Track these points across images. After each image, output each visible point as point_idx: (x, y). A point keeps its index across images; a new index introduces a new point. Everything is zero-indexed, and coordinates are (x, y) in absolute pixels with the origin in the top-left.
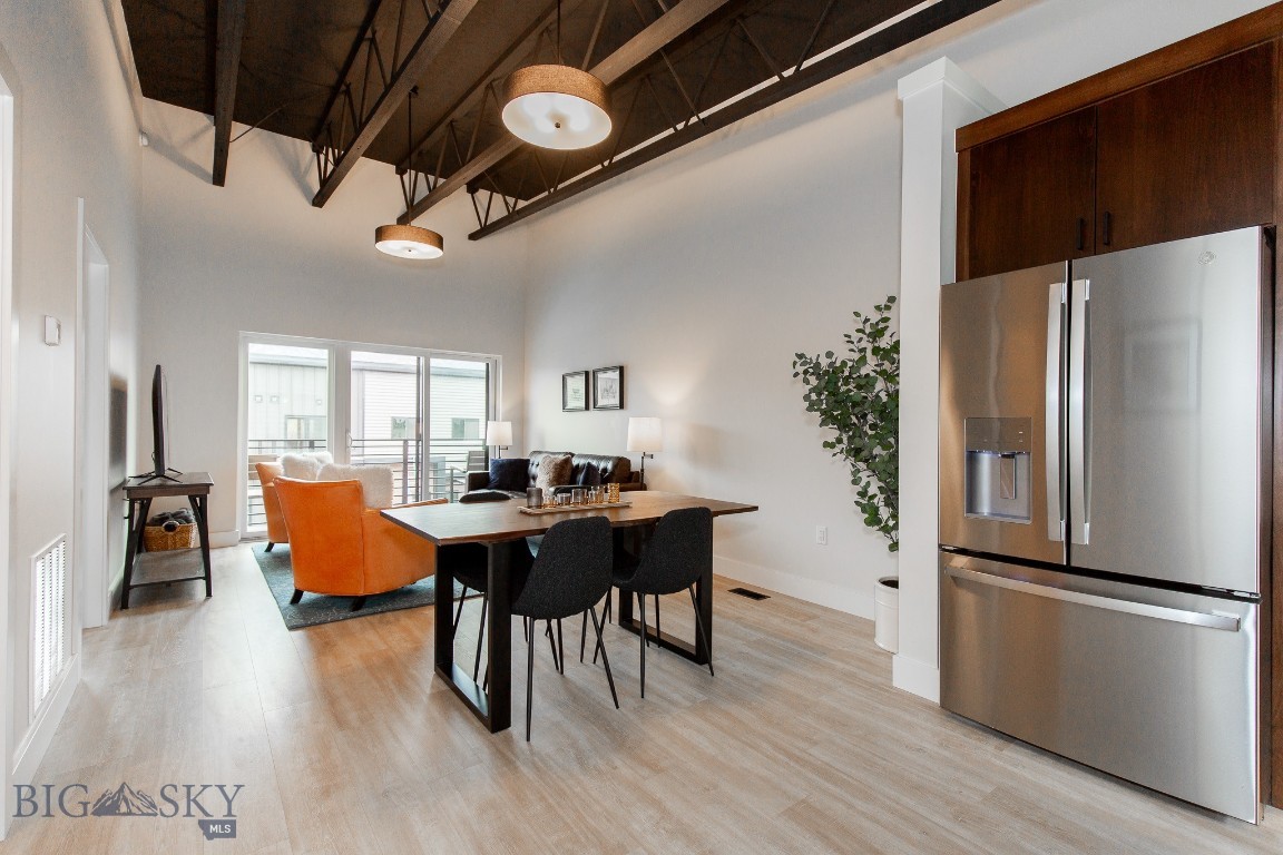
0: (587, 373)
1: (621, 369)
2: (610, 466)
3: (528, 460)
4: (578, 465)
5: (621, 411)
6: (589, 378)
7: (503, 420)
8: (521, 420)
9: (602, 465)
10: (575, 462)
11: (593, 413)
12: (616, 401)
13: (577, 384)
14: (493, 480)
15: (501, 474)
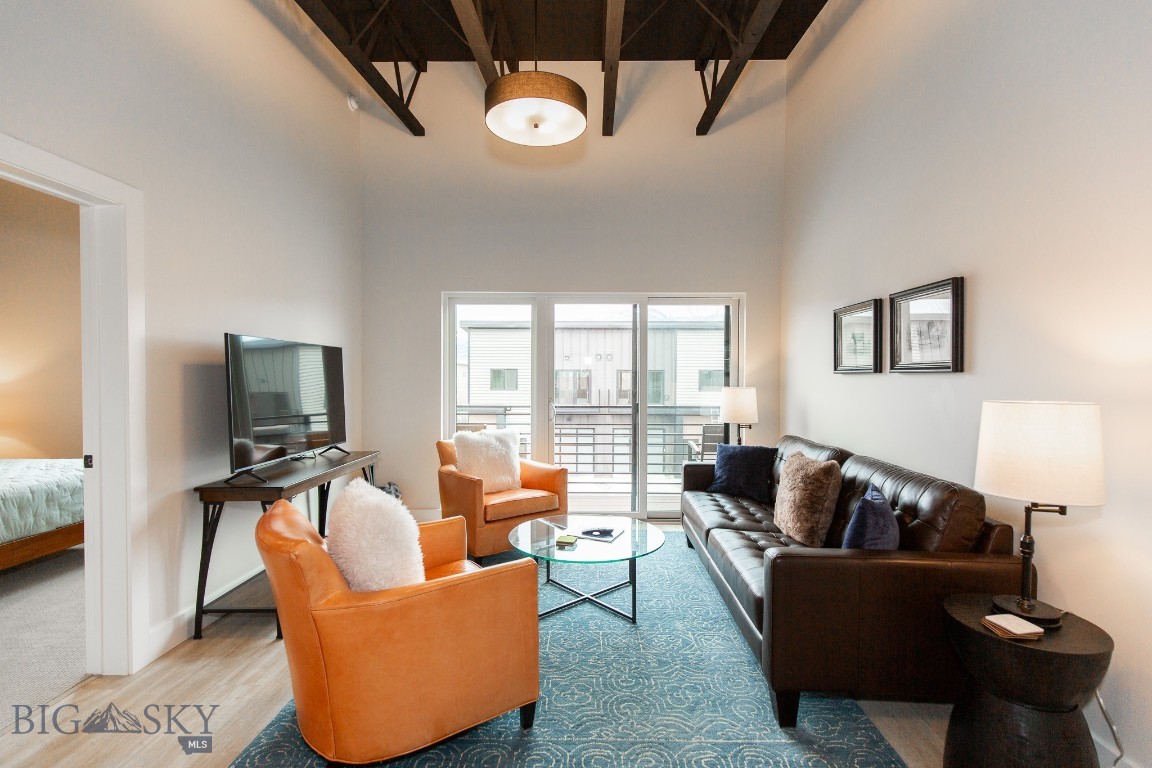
0: (878, 305)
1: (958, 288)
2: (925, 501)
3: (775, 451)
4: (853, 480)
5: (958, 376)
6: (884, 313)
7: (748, 386)
8: (774, 387)
9: (907, 495)
10: (850, 470)
11: (888, 378)
12: (945, 355)
13: (860, 325)
14: (719, 478)
15: (730, 470)
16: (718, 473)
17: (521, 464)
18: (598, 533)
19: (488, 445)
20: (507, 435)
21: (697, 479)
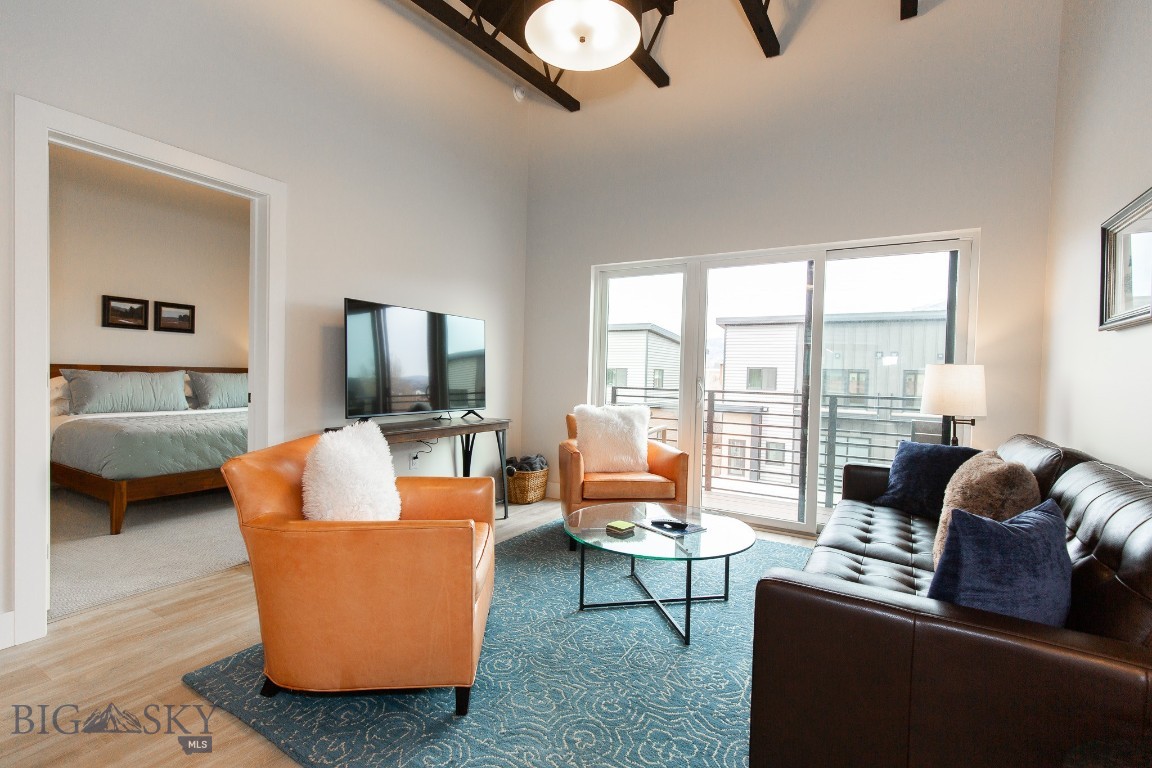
14: (893, 487)
15: (909, 477)
16: (892, 480)
17: (650, 446)
18: (669, 526)
19: (608, 421)
20: (633, 412)
21: (862, 485)
